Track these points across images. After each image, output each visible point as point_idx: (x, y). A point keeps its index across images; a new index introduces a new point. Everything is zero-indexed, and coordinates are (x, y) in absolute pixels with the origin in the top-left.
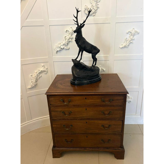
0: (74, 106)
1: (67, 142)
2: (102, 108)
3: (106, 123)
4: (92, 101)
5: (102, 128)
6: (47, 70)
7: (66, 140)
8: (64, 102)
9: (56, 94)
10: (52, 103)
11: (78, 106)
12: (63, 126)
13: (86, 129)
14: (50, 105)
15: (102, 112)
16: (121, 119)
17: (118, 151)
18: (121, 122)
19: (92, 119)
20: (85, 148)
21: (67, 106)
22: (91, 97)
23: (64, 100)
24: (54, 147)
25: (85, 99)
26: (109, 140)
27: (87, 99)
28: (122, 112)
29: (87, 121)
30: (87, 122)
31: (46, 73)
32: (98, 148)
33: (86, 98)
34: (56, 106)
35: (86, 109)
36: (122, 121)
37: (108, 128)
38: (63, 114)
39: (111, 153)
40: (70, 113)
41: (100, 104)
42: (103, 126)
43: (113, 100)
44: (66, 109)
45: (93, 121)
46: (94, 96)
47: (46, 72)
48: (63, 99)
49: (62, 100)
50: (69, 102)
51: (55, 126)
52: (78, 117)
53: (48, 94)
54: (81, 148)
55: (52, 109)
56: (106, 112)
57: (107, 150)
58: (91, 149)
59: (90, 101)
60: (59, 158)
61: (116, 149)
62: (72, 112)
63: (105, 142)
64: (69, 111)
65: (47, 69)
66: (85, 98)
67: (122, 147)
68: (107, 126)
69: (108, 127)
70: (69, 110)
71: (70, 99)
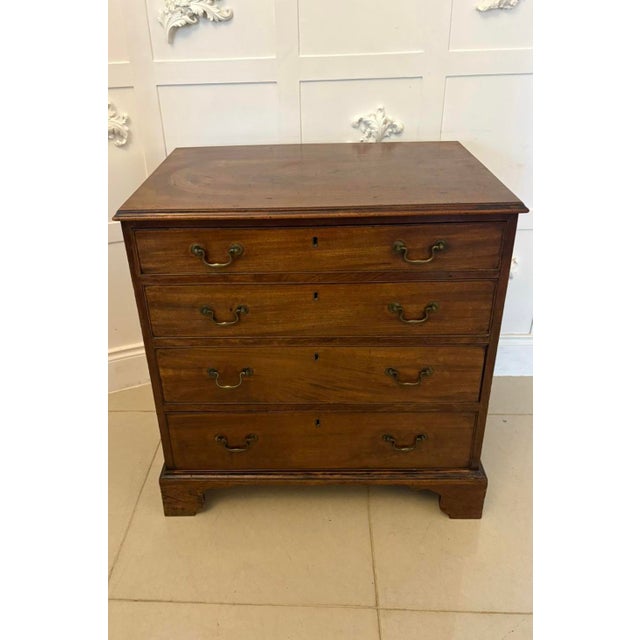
0: (258, 278)
1: (227, 446)
2: (390, 290)
3: (408, 357)
4: (346, 252)
5: (389, 381)
6: (126, 128)
7: (220, 438)
8: (207, 258)
9: (170, 216)
10: (150, 265)
11: (278, 280)
12: (205, 373)
13: (316, 386)
14: (139, 275)
15: (391, 307)
16: (481, 341)
17: (457, 482)
18: (482, 352)
19: (345, 341)
20: (307, 472)
21: (225, 278)
22: (341, 232)
23: (206, 252)
24: (168, 468)
25: (311, 244)
26: (420, 436)
27: (320, 243)
28: (489, 307)
29: (320, 349)
30: (317, 357)
31: (124, 142)
32: (369, 470)
33: (315, 240)
34: (172, 281)
35: (316, 295)
36: (486, 348)
37: (416, 381)
38: (203, 317)
39: (425, 493)
40: (239, 314)
41: (383, 267)
42: (394, 374)
43: (448, 247)
44: (218, 295)
45: (345, 350)
46: (355, 230)
47: (122, 137)
48: (202, 245)
49: (198, 248)
50: (236, 258)
51: (170, 372)
52: (275, 334)
53: (126, 217)
54: (292, 472)
55: (150, 294)
56: (413, 309)
57: (409, 481)
58: (336, 476)
59: (338, 252)
60: (194, 514)
61: (446, 477)
62: (246, 310)
63: (401, 443)
64: (236, 306)
65: (128, 122)
66: (310, 238)
67: (474, 465)
68: (413, 372)
69: (419, 379)
70: (236, 299)
71: (236, 244)
